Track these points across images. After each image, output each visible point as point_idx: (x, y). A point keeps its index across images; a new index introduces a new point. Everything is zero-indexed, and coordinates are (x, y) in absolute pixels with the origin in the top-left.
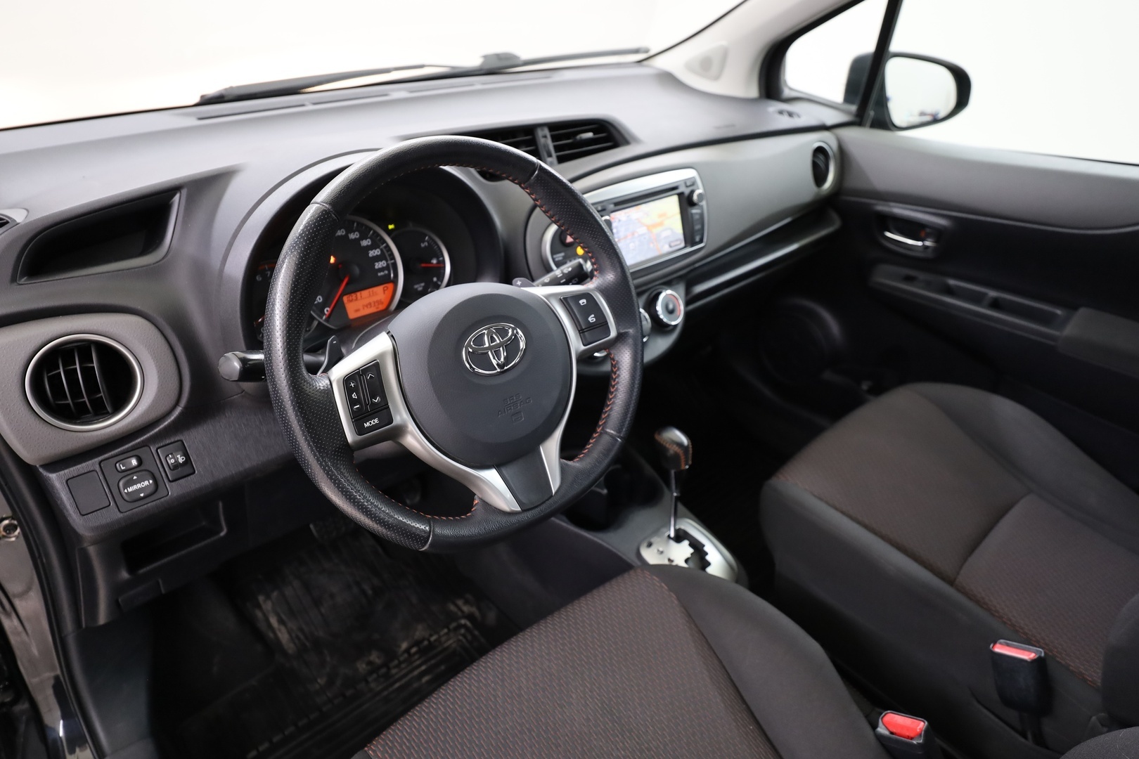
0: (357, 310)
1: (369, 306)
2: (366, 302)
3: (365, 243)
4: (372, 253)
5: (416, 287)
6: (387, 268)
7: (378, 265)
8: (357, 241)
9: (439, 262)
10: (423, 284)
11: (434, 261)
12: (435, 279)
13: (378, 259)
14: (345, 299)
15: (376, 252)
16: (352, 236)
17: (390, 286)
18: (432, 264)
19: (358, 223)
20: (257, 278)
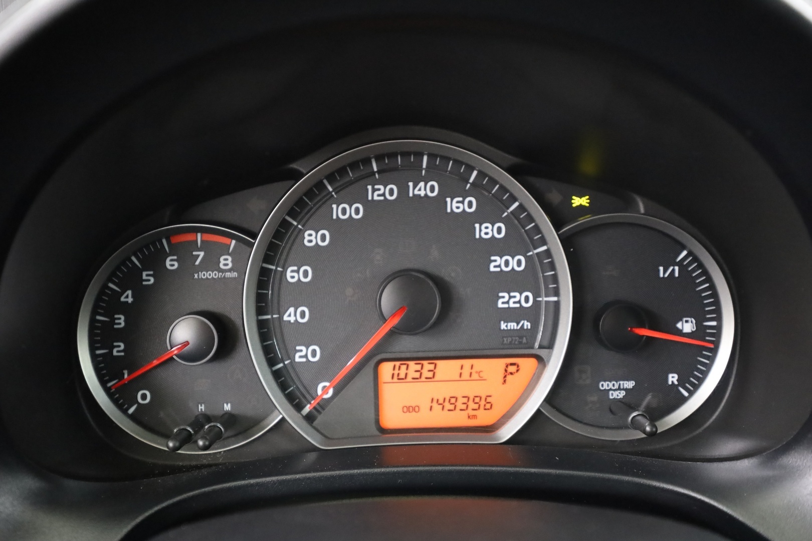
0: (409, 409)
1: (448, 406)
2: (441, 391)
3: (486, 231)
4: (497, 264)
5: (605, 385)
6: (532, 314)
7: (507, 300)
8: (466, 221)
9: (700, 332)
10: (630, 384)
11: (687, 326)
12: (673, 378)
13: (512, 282)
14: (386, 369)
15: (515, 263)
16: (455, 205)
17: (528, 365)
18: (680, 333)
19: (481, 174)
20: (168, 263)
